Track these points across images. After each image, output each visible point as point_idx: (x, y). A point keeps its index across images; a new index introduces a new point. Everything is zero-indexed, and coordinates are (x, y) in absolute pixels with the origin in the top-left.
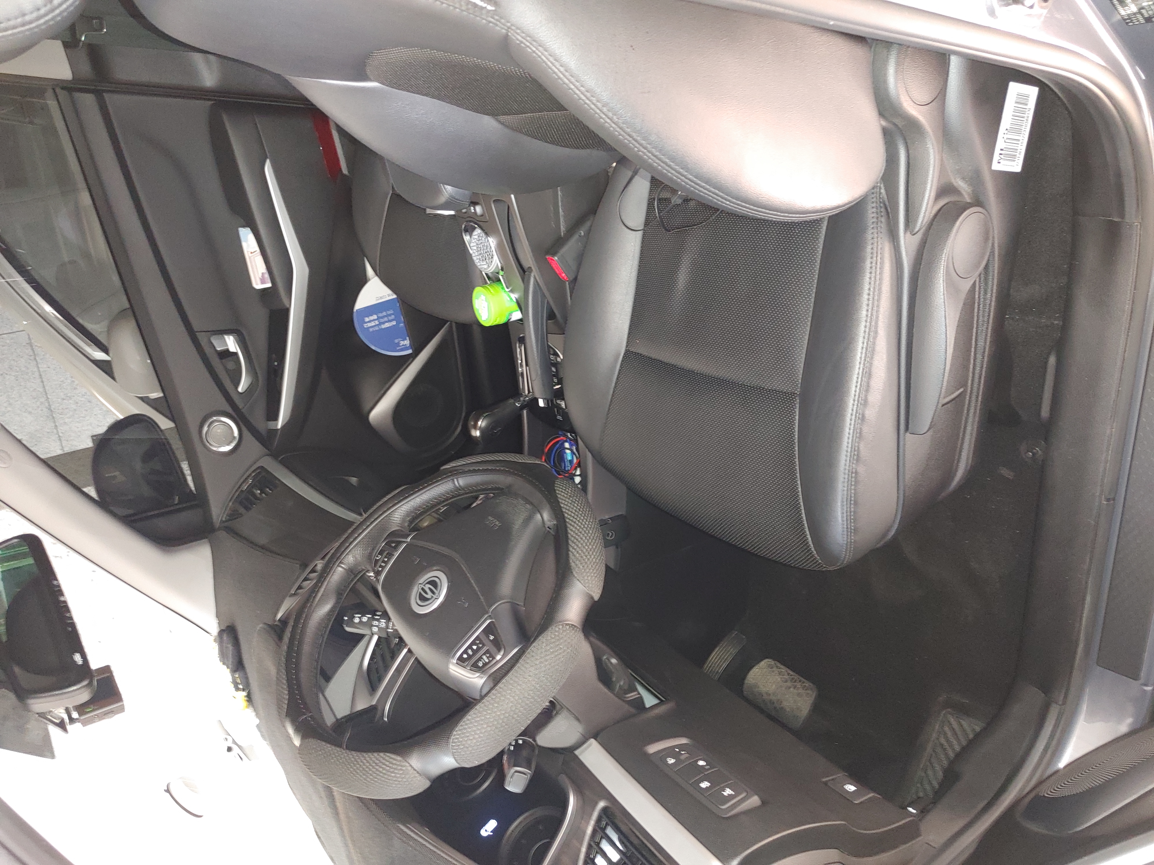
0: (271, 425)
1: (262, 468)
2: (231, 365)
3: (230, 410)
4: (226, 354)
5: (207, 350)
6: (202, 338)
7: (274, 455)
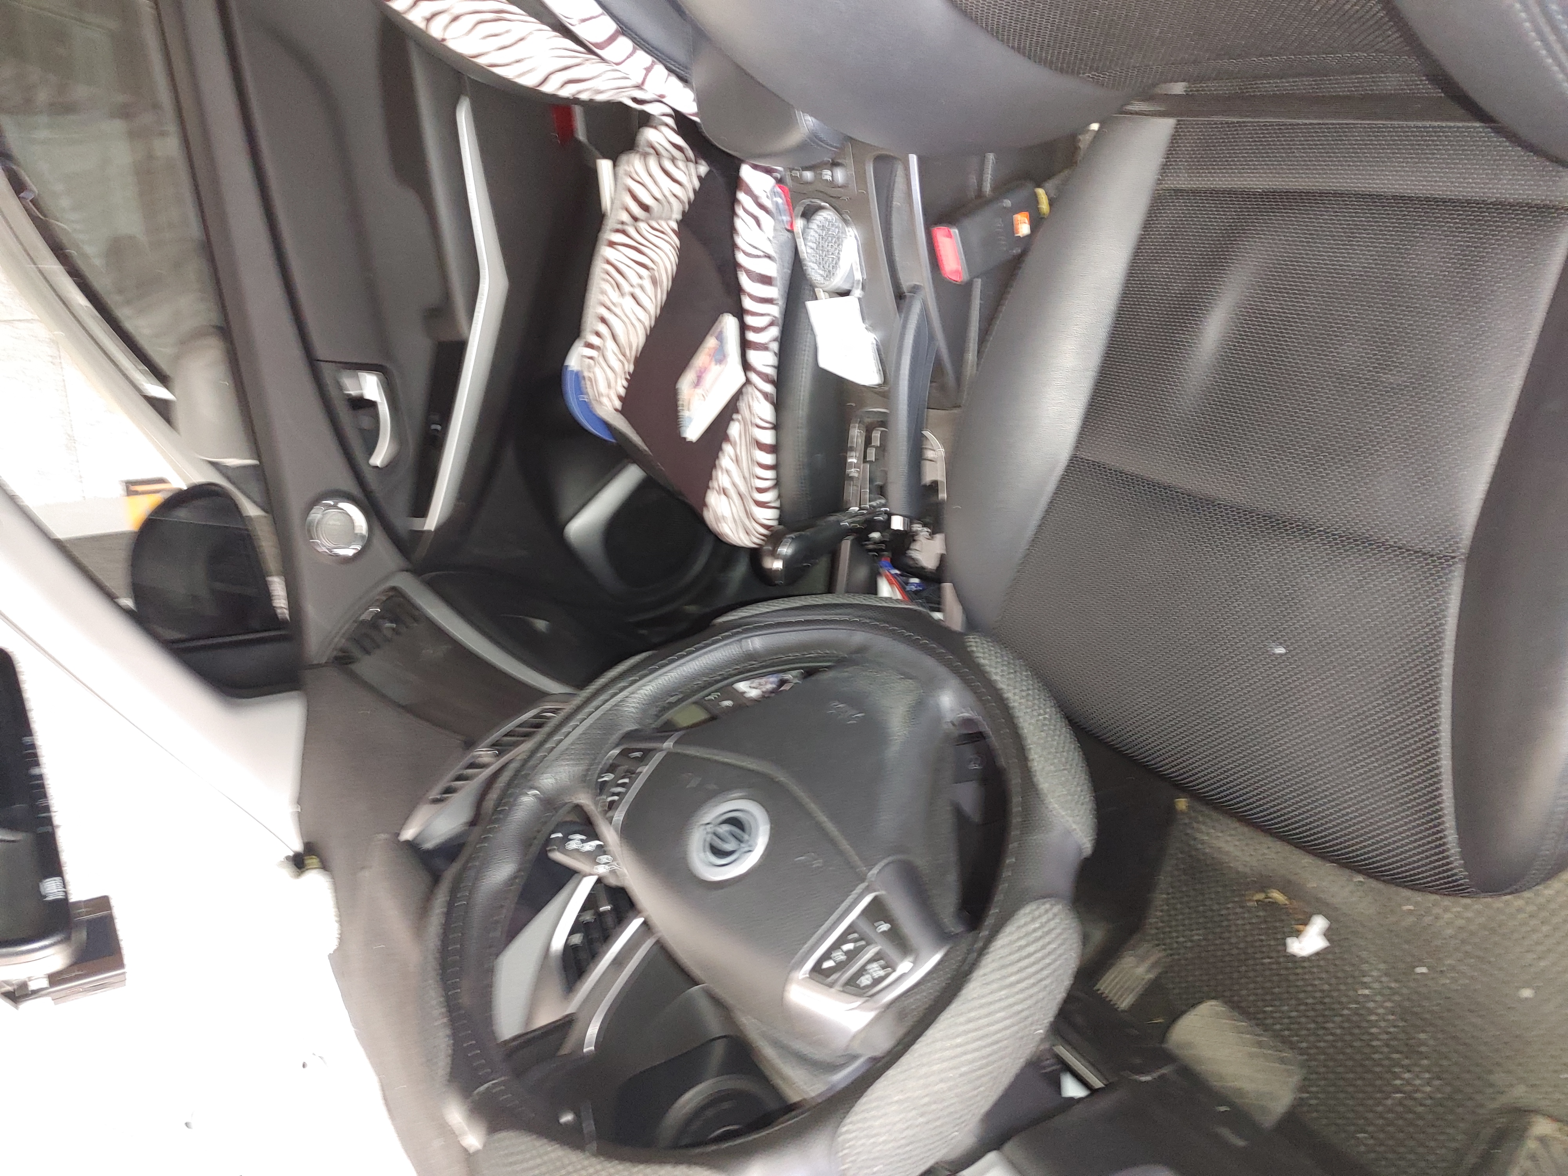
0: (417, 524)
1: (394, 589)
2: (366, 422)
3: (355, 491)
4: (362, 404)
5: (333, 392)
6: (327, 371)
7: (417, 570)
